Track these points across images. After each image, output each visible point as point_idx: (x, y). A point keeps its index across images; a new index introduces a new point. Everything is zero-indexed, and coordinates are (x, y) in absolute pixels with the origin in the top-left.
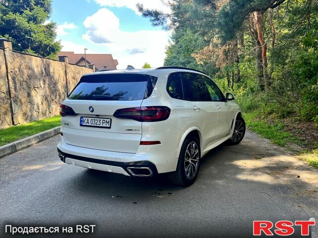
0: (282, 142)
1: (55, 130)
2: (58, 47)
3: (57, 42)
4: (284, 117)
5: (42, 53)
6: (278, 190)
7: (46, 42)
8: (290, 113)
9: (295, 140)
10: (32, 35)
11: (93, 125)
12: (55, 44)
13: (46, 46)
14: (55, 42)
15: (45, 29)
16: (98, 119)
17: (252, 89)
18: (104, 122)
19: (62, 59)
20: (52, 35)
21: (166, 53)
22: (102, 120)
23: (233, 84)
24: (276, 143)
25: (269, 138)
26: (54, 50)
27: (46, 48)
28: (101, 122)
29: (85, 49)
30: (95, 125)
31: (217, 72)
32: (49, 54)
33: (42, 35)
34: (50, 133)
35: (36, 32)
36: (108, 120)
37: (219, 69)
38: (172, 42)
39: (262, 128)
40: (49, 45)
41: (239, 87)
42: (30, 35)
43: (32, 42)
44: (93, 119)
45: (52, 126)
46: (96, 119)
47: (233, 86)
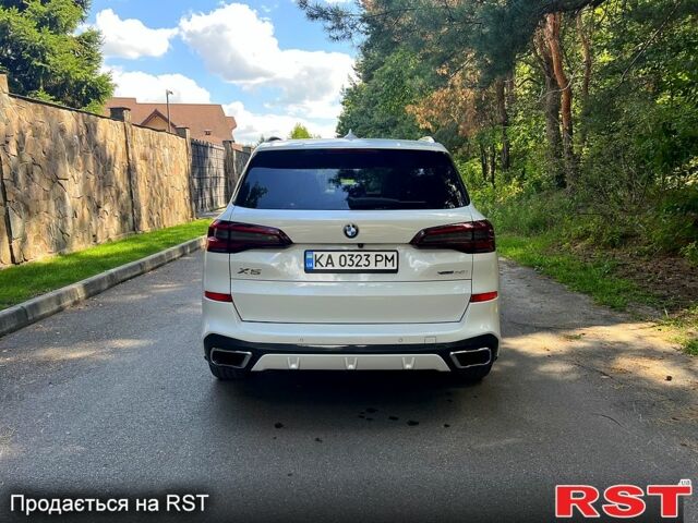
0: (619, 301)
1: (111, 276)
2: (107, 87)
3: (103, 76)
4: (614, 246)
5: (70, 99)
6: (632, 409)
7: (79, 76)
8: (627, 238)
9: (647, 296)
10: (47, 58)
11: (347, 268)
12: (98, 80)
13: (79, 84)
14: (100, 75)
15: (77, 46)
16: (362, 254)
17: (537, 184)
18: (379, 258)
19: (117, 114)
20: (91, 59)
21: (343, 104)
22: (373, 254)
23: (493, 173)
24: (605, 303)
25: (589, 293)
26: (98, 95)
27: (79, 89)
28: (372, 259)
29: (168, 93)
30: (354, 268)
31: (460, 146)
32: (86, 102)
33: (71, 59)
34: (100, 281)
35: (57, 51)
36: (390, 255)
37: (465, 139)
38: (356, 79)
39: (569, 270)
40: (86, 82)
41: (508, 180)
42: (44, 58)
43: (47, 75)
44: (346, 254)
45: (105, 267)
46: (355, 254)
47: (493, 177)
